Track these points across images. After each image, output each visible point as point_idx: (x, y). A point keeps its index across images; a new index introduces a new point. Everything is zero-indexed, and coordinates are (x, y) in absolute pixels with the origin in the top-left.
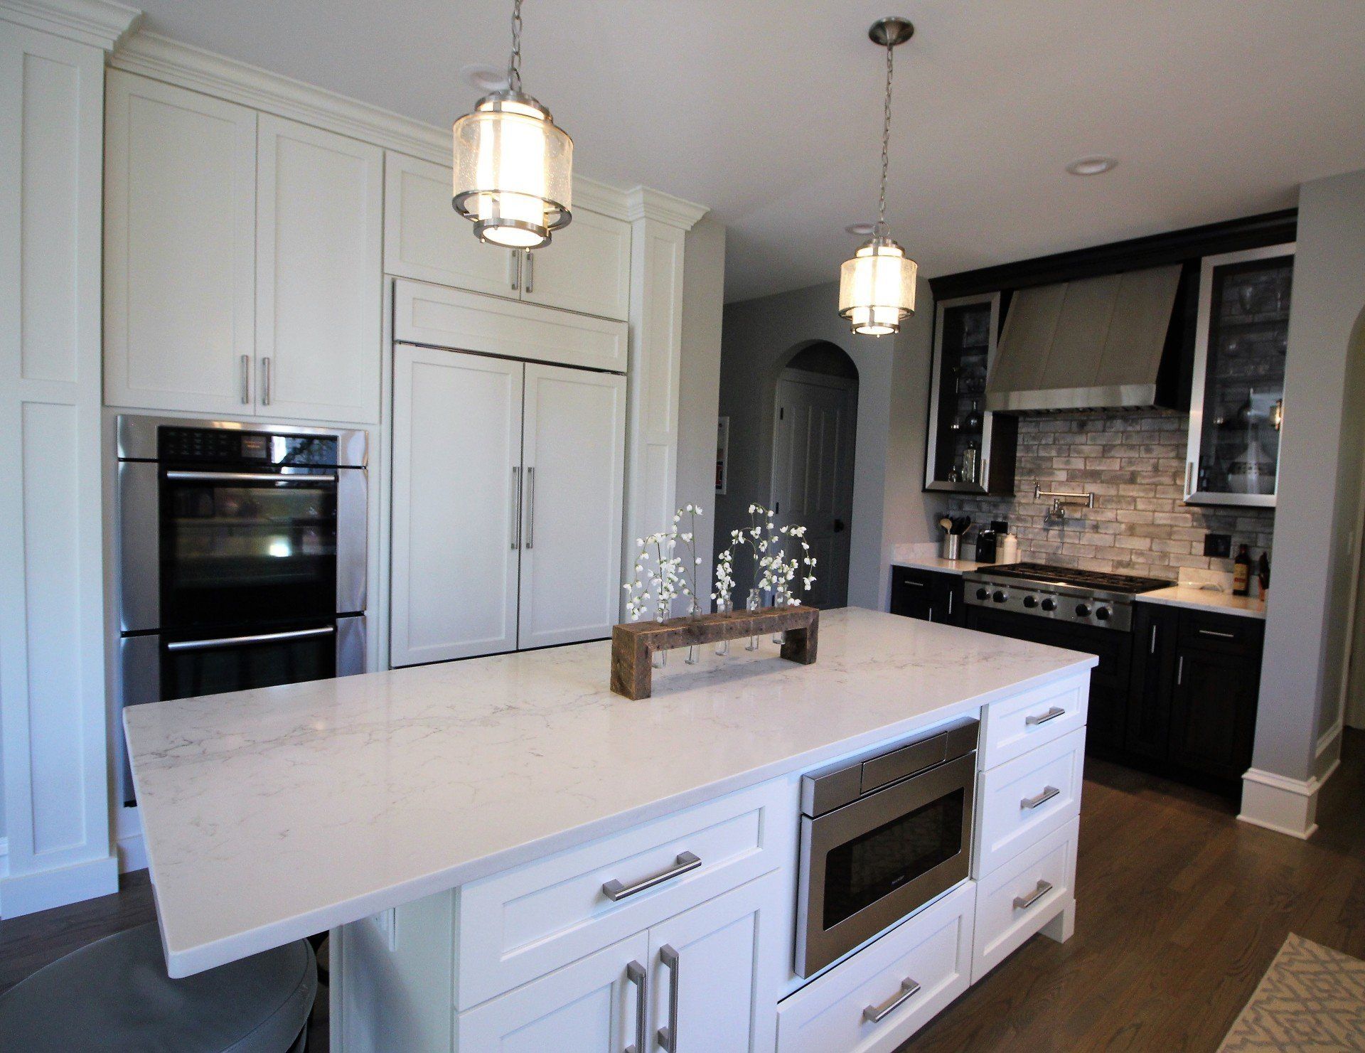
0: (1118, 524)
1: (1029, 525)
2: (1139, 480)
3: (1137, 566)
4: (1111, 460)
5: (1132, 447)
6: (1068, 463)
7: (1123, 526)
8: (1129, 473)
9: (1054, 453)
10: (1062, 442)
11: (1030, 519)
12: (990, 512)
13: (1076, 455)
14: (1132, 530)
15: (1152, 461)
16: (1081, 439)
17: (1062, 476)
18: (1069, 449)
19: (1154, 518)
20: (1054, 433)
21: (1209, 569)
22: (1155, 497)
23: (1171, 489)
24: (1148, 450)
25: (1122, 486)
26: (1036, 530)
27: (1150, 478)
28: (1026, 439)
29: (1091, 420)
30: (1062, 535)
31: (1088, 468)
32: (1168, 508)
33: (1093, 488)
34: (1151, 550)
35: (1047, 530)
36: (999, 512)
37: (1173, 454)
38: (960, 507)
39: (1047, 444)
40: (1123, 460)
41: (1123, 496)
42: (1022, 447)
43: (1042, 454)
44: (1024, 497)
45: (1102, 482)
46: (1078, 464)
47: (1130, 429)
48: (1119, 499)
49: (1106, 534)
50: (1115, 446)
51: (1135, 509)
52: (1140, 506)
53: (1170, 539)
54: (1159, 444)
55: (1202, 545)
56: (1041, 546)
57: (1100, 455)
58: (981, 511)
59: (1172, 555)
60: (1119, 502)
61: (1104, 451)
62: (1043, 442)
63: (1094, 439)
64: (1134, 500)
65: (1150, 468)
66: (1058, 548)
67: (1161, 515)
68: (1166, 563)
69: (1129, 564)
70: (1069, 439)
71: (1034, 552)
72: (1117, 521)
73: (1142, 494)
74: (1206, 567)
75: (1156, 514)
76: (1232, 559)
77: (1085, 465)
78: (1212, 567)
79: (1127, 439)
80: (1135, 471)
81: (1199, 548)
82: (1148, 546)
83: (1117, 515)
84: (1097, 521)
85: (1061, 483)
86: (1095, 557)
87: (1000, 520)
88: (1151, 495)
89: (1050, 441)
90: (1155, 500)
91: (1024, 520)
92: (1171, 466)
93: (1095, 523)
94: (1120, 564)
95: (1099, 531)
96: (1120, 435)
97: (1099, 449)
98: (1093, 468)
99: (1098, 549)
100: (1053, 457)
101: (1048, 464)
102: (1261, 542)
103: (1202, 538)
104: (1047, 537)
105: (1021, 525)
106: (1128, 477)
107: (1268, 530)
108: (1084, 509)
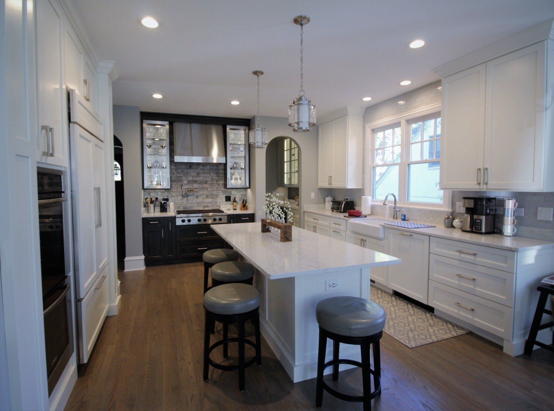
0: (203, 196)
1: (176, 198)
2: (208, 183)
3: (210, 206)
4: (200, 177)
5: (205, 173)
6: (187, 178)
7: (205, 196)
9: (182, 175)
10: (185, 171)
11: (176, 196)
12: (161, 195)
13: (189, 176)
14: (207, 196)
15: (211, 177)
16: (190, 171)
17: (186, 182)
18: (187, 174)
19: (213, 193)
20: (182, 169)
21: (227, 204)
23: (216, 185)
24: (210, 174)
25: (203, 185)
26: (179, 200)
27: (211, 182)
28: (173, 170)
29: (193, 165)
30: (188, 200)
31: (193, 179)
32: (216, 190)
33: (195, 186)
34: (213, 201)
35: (183, 199)
36: (165, 195)
37: (216, 175)
38: (149, 195)
39: (180, 172)
40: (203, 177)
41: (204, 187)
43: (178, 175)
45: (198, 183)
46: (190, 178)
47: (204, 168)
48: (203, 188)
50: (200, 173)
51: (208, 191)
52: (209, 190)
53: (217, 198)
55: (225, 199)
56: (181, 205)
57: (197, 176)
58: (159, 195)
59: (218, 202)
61: (198, 174)
62: (179, 171)
63: (194, 171)
64: (207, 188)
65: (210, 179)
67: (214, 192)
68: (217, 205)
69: (207, 206)
70: (187, 170)
71: (178, 207)
72: (203, 194)
73: (209, 186)
75: (213, 192)
76: (232, 201)
77: (192, 178)
80: (207, 180)
81: (224, 199)
85: (185, 184)
86: (198, 206)
87: (166, 197)
88: (211, 186)
89: (181, 171)
90: (212, 188)
91: (174, 197)
92: (216, 179)
93: (197, 196)
94: (205, 207)
95: (199, 198)
96: (202, 170)
97: (196, 174)
98: (195, 179)
99: (198, 203)
100: (182, 176)
101: (180, 179)
102: (237, 197)
103: (225, 197)
104: (182, 201)
105: (173, 198)
106: (205, 182)
107: (238, 193)
108: (194, 192)
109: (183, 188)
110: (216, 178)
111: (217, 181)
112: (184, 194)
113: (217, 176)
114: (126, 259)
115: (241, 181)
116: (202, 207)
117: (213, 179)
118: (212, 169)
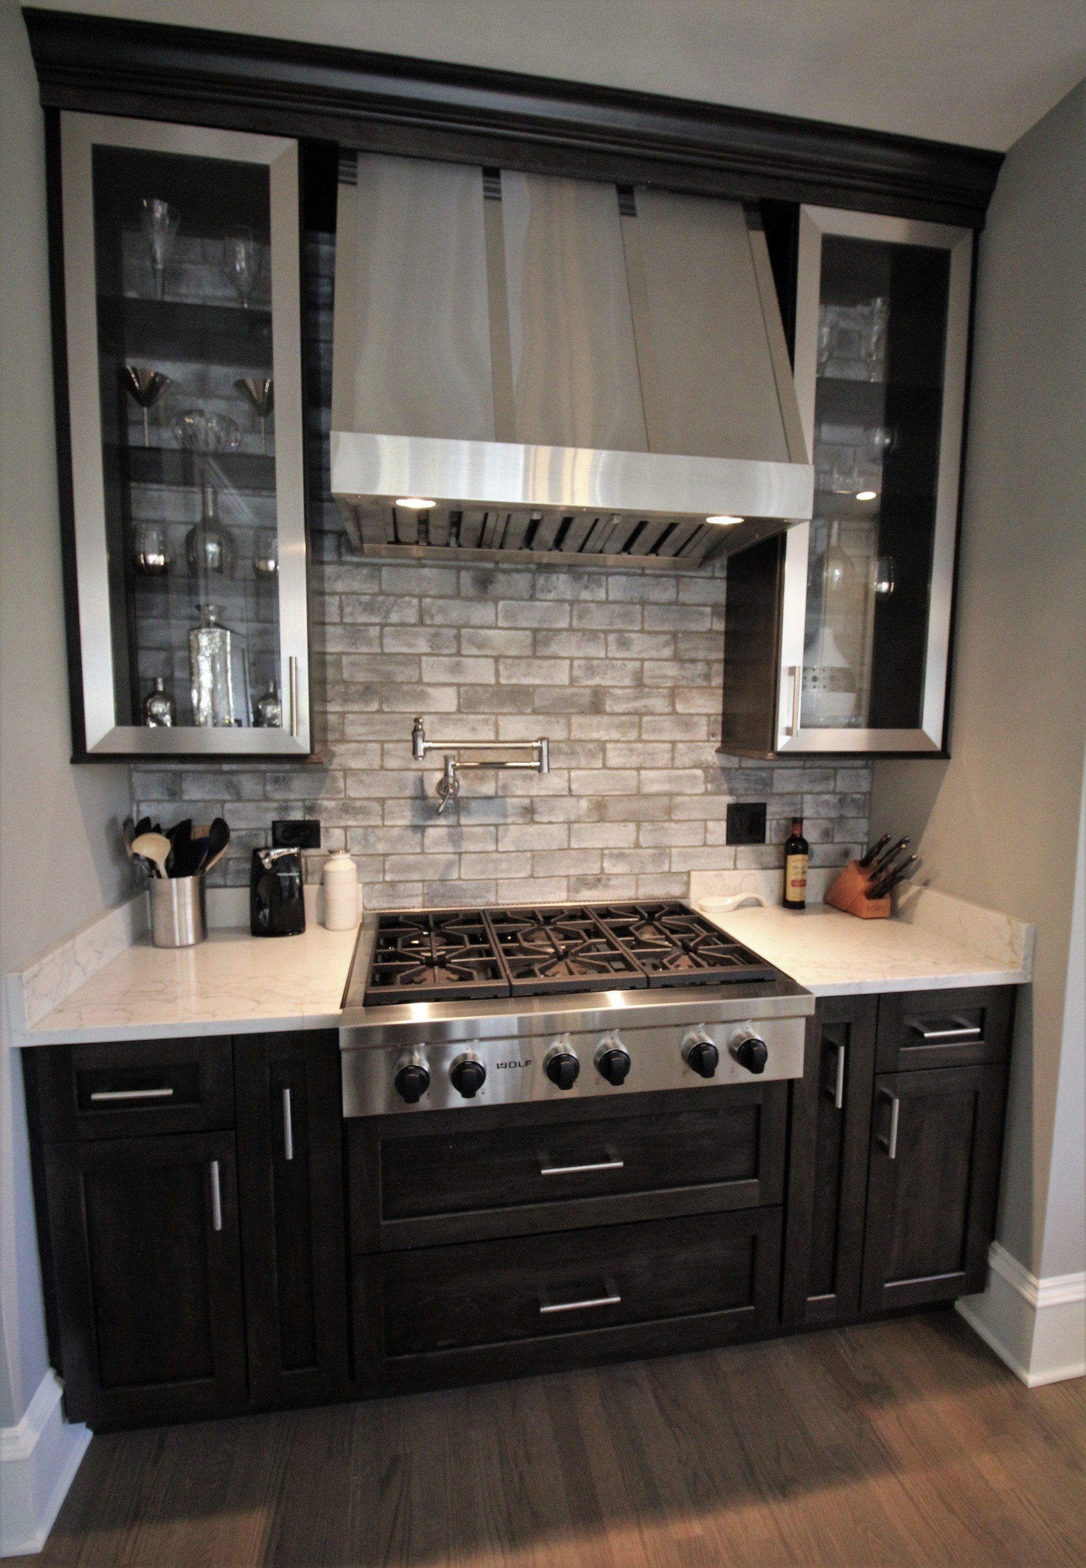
0: (572, 801)
1: (376, 820)
2: (609, 706)
3: (614, 882)
4: (552, 662)
5: (591, 635)
6: (456, 669)
7: (584, 804)
8: (588, 691)
9: (423, 647)
10: (439, 619)
11: (376, 807)
12: (266, 798)
13: (474, 651)
14: (600, 810)
15: (632, 665)
16: (482, 613)
17: (446, 700)
18: (458, 638)
19: (639, 782)
20: (421, 597)
21: (736, 866)
22: (640, 740)
23: (667, 723)
24: (624, 644)
25: (576, 720)
26: (395, 832)
27: (629, 700)
28: (348, 610)
29: (505, 572)
30: (456, 836)
31: (503, 681)
32: (664, 759)
33: (518, 727)
34: (637, 845)
35: (419, 829)
36: (292, 796)
37: (667, 652)
38: (174, 794)
39: (403, 624)
40: (576, 663)
41: (580, 741)
42: (339, 630)
43: (393, 646)
44: (356, 754)
45: (535, 712)
46: (481, 672)
47: (585, 595)
48: (573, 747)
49: (550, 823)
50: (558, 632)
51: (605, 767)
52: (614, 758)
53: (670, 820)
54: (642, 631)
55: (723, 826)
56: (410, 868)
57: (528, 652)
58: (239, 799)
59: (674, 851)
60: (573, 753)
61: (535, 643)
62: (394, 618)
63: (509, 615)
64: (602, 746)
65: (627, 682)
66: (449, 866)
67: (651, 774)
68: (666, 868)
69: (599, 881)
70: (456, 611)
71: (393, 884)
72: (571, 793)
73: (615, 735)
74: (731, 864)
75: (643, 772)
76: (771, 844)
77: (497, 673)
78: (739, 864)
79: (580, 618)
80: (600, 686)
81: (719, 830)
82: (632, 837)
83: (569, 780)
84: (532, 797)
85: (444, 717)
86: (532, 876)
87: (297, 815)
88: (633, 735)
89: (411, 615)
90: (640, 746)
91: (363, 811)
92: (665, 677)
93: (527, 801)
94: (583, 882)
95: (537, 818)
96: (567, 607)
97: (526, 637)
98: (513, 681)
99: (536, 856)
100: (420, 655)
101: (409, 673)
102: (808, 812)
103: (723, 813)
104: (422, 844)
105: (352, 823)
106: (586, 700)
107: (818, 788)
108: (502, 774)
109: (421, 752)
110: (671, 670)
111: (673, 695)
112: (431, 791)
113: (677, 658)
116: (564, 882)
117: (647, 681)
118: (643, 603)
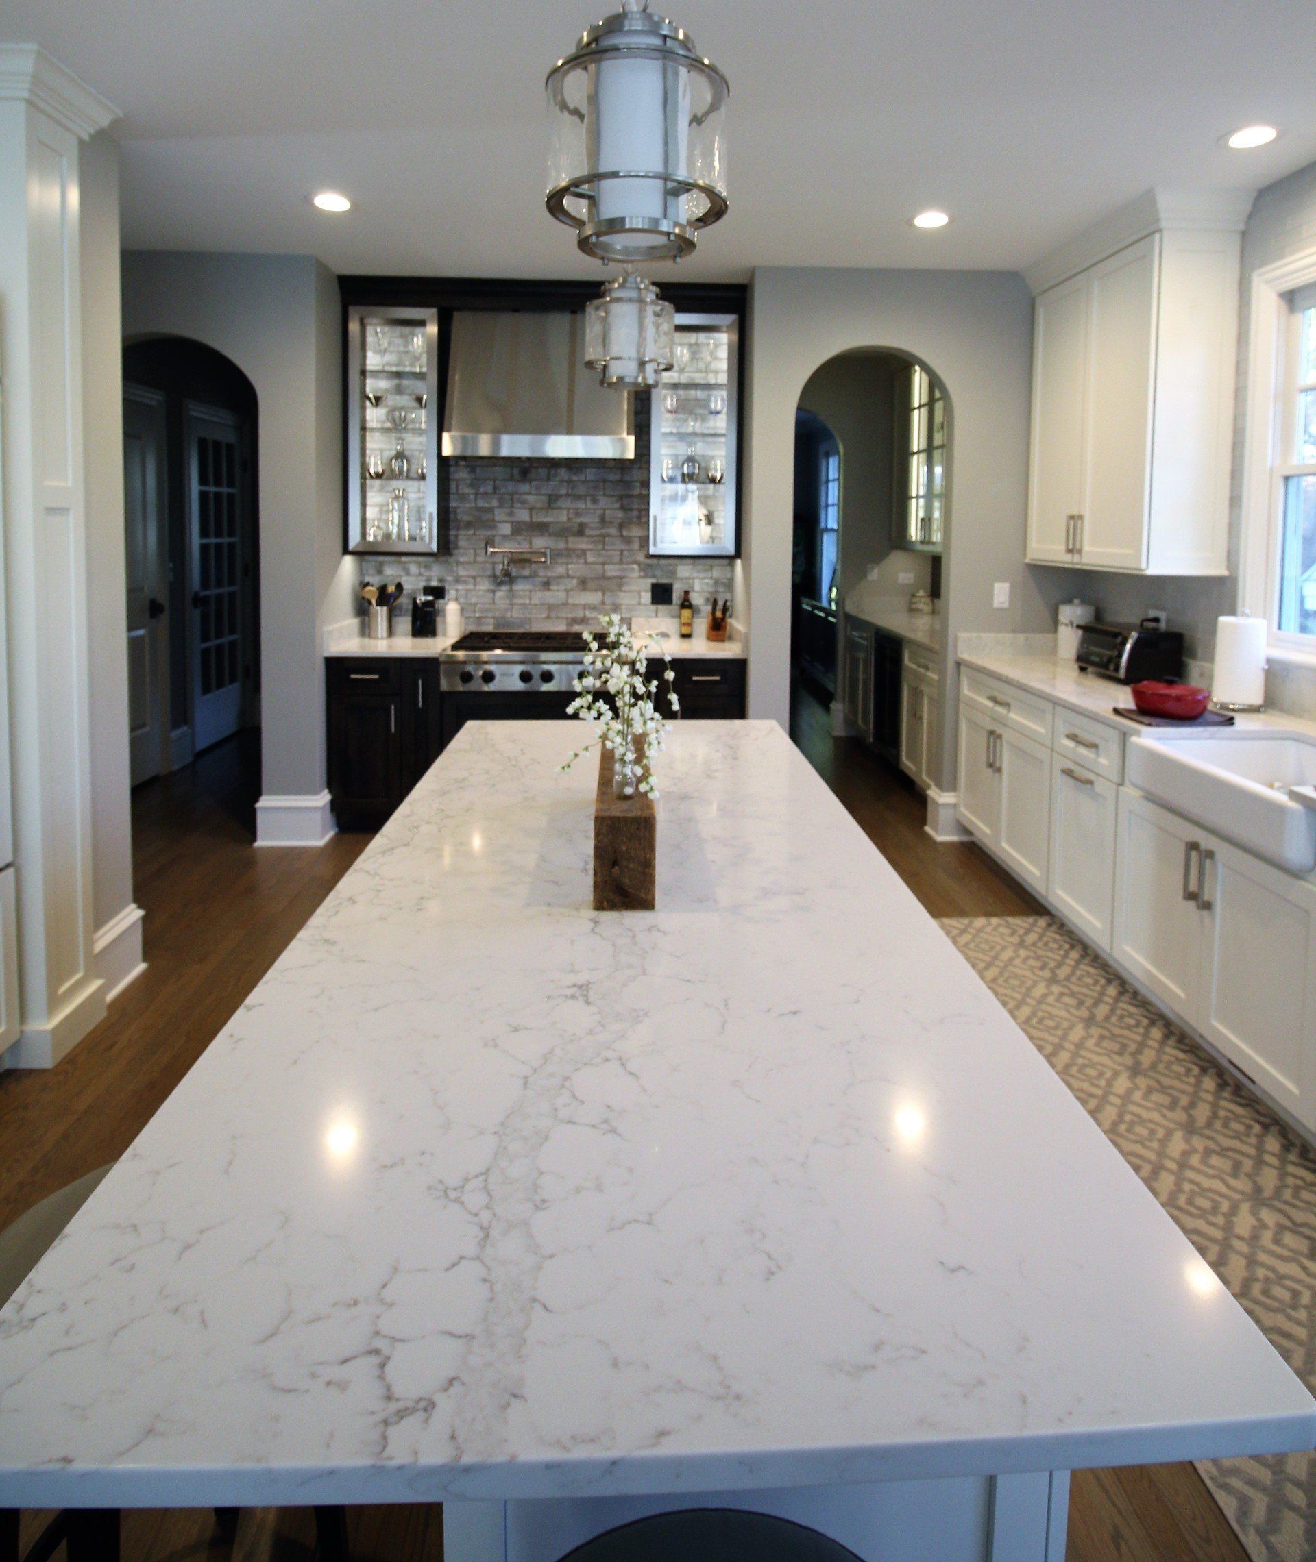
0: (569, 580)
1: (470, 587)
2: (588, 532)
3: (591, 622)
4: (559, 510)
5: (578, 497)
6: (511, 514)
7: (575, 581)
8: (576, 525)
9: (495, 503)
10: (503, 490)
11: (472, 580)
12: (420, 574)
13: (519, 505)
14: (583, 584)
15: (599, 512)
16: (524, 488)
17: (506, 529)
18: (512, 499)
19: (604, 571)
20: (494, 480)
21: (656, 616)
22: (604, 549)
23: (618, 541)
24: (595, 501)
25: (571, 539)
26: (481, 593)
27: (598, 529)
28: (460, 487)
29: (536, 468)
30: (512, 595)
31: (534, 520)
32: (617, 559)
33: (540, 543)
34: (603, 603)
35: (494, 592)
36: (433, 574)
37: (617, 505)
38: (380, 572)
39: (486, 493)
40: (570, 511)
41: (572, 549)
42: (456, 496)
43: (481, 503)
44: (463, 554)
45: (550, 535)
46: (523, 515)
47: (575, 478)
48: (569, 553)
49: (558, 591)
50: (561, 496)
51: (586, 562)
52: (590, 559)
53: (621, 590)
54: (604, 495)
55: (649, 594)
56: (487, 610)
57: (546, 505)
58: (408, 574)
59: (624, 607)
60: (569, 556)
61: (550, 501)
62: (482, 490)
63: (537, 488)
64: (584, 552)
65: (597, 520)
66: (507, 610)
67: (609, 567)
68: (619, 616)
69: (583, 621)
70: (511, 487)
71: (479, 618)
72: (568, 576)
73: (590, 547)
74: (654, 614)
75: (606, 566)
76: (676, 604)
77: (531, 516)
78: (659, 615)
79: (572, 489)
80: (582, 522)
81: (647, 597)
82: (601, 599)
83: (567, 569)
84: (549, 578)
85: (505, 537)
86: (549, 615)
87: (434, 583)
88: (600, 547)
89: (490, 489)
90: (604, 552)
91: (465, 582)
92: (616, 518)
93: (545, 580)
94: (575, 621)
95: (551, 588)
96: (565, 484)
97: (545, 498)
98: (539, 520)
99: (551, 607)
100: (493, 508)
101: (487, 516)
102: (697, 587)
103: (649, 587)
104: (494, 599)
105: (460, 587)
106: (576, 529)
107: (702, 575)
108: (534, 566)
109: (494, 553)
110: (620, 514)
111: (621, 526)
112: (498, 573)
113: (622, 508)
114: (264, 802)
115: (709, 528)
116: (565, 621)
117: (607, 519)
118: (605, 481)
